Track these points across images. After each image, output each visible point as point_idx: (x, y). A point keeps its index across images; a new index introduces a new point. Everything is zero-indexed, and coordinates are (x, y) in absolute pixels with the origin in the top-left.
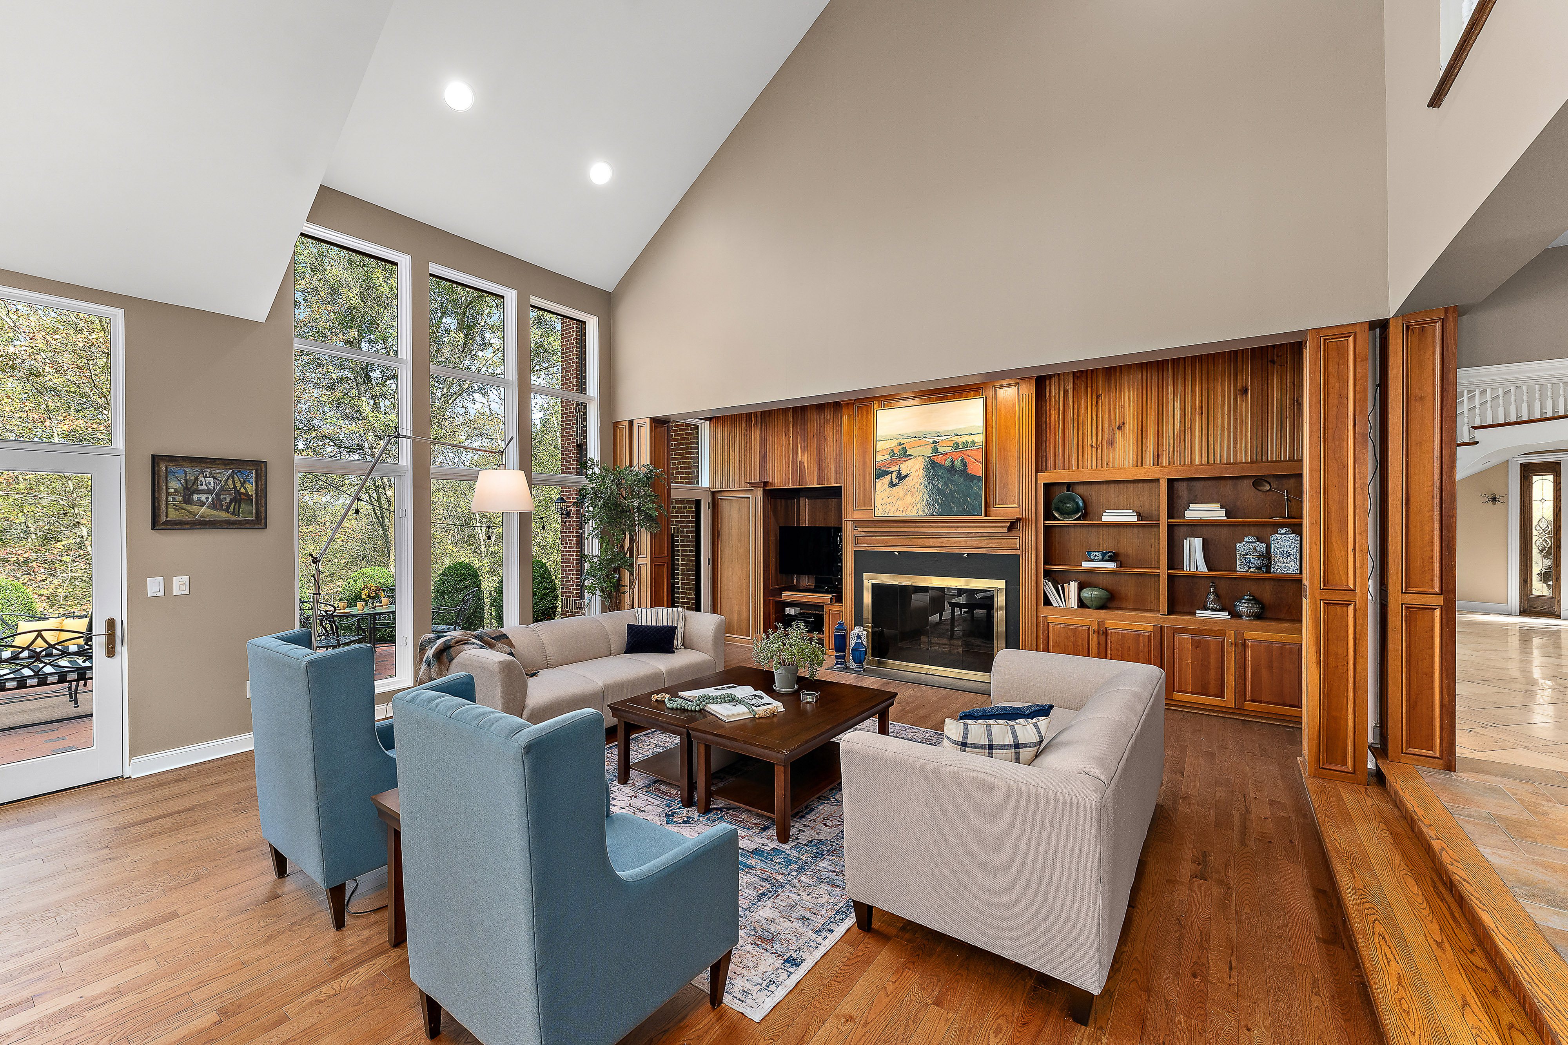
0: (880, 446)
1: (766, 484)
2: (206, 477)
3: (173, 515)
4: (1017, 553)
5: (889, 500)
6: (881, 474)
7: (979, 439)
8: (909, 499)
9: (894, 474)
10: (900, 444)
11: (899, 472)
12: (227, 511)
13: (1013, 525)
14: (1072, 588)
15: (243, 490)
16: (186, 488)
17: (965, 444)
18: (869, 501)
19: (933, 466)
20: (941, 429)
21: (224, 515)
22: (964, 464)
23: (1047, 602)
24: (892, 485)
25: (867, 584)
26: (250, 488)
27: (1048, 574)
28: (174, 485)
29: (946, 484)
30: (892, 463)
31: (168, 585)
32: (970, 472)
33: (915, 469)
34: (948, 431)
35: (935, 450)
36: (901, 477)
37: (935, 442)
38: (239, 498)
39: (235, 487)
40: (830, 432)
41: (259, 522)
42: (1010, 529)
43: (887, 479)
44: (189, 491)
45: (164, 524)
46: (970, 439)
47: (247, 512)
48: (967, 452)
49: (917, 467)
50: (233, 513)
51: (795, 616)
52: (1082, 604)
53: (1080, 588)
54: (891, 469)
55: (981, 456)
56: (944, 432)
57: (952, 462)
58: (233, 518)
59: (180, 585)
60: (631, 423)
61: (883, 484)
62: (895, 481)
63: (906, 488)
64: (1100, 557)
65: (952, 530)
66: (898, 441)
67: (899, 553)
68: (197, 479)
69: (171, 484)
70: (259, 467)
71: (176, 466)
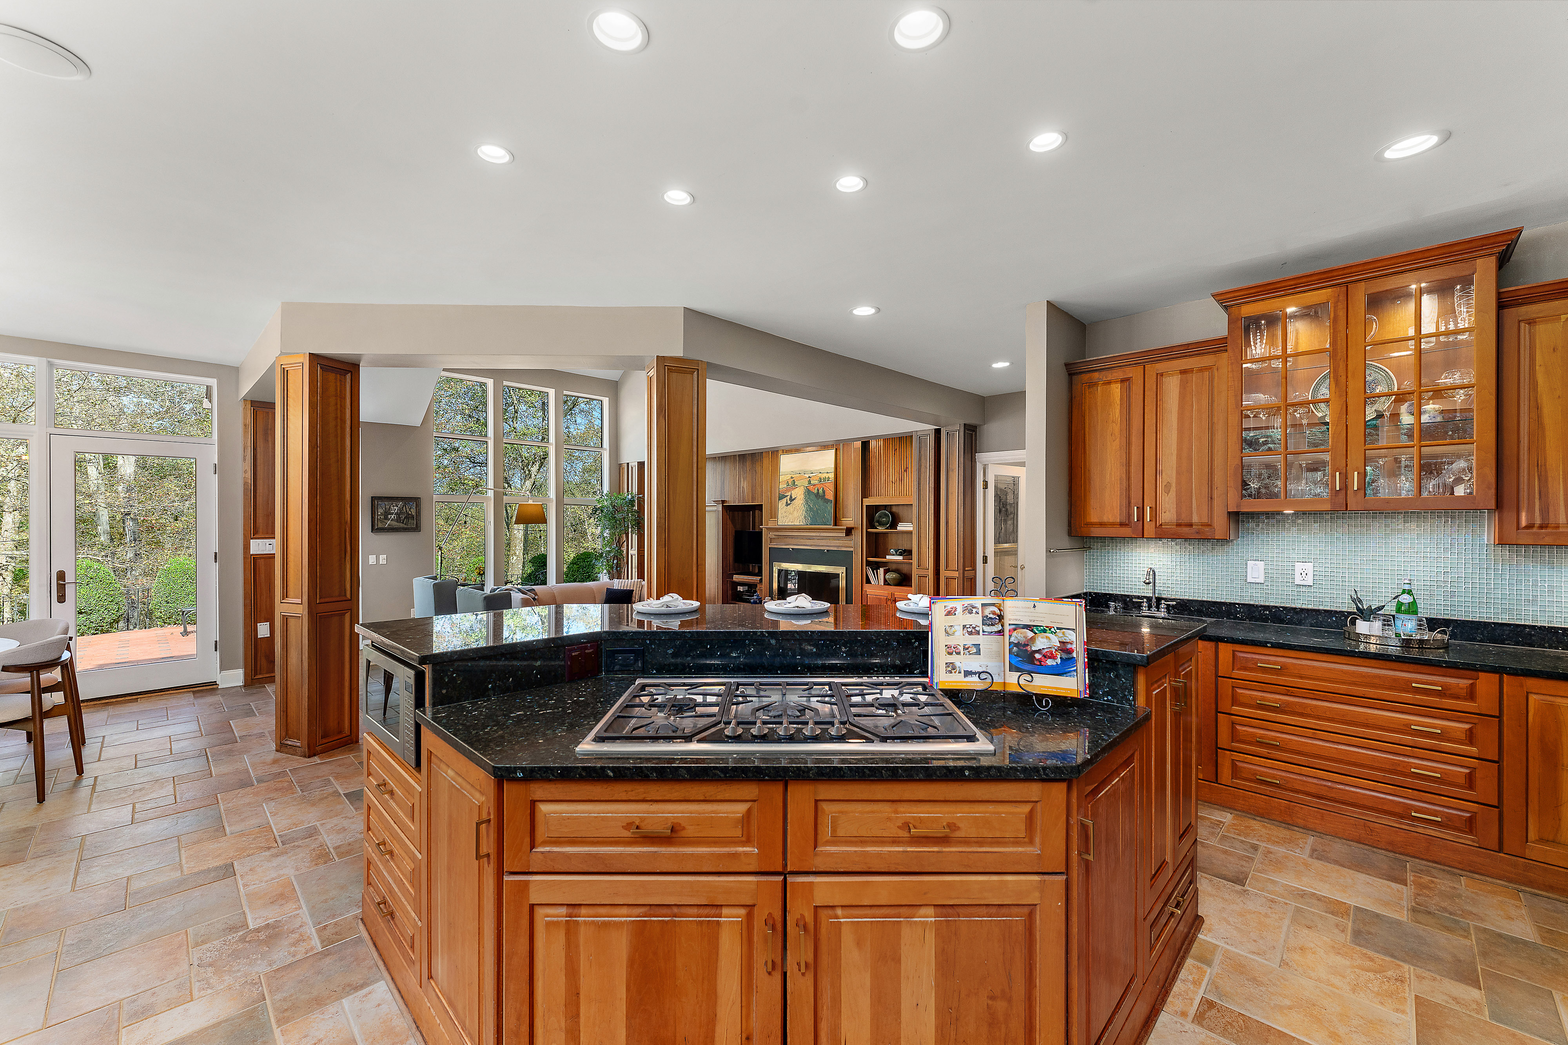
0: (782, 478)
1: (723, 502)
2: (393, 506)
3: (380, 525)
4: (852, 549)
5: (785, 514)
6: (781, 497)
7: (832, 476)
8: (796, 514)
9: (789, 497)
10: (792, 478)
11: (791, 497)
12: (403, 523)
13: (849, 531)
14: (881, 571)
15: (410, 512)
16: (386, 512)
17: (825, 479)
18: (774, 515)
19: (808, 492)
20: (813, 468)
21: (402, 525)
22: (824, 492)
23: (868, 581)
24: (787, 505)
25: (775, 570)
26: (413, 512)
27: (869, 564)
28: (380, 511)
29: (814, 505)
30: (788, 490)
31: (378, 559)
32: (826, 497)
33: (799, 494)
34: (816, 470)
35: (810, 482)
36: (792, 500)
37: (809, 477)
38: (409, 517)
39: (406, 511)
40: (758, 469)
41: (417, 529)
42: (847, 535)
43: (784, 500)
44: (387, 514)
45: (376, 529)
46: (827, 476)
47: (412, 523)
48: (825, 484)
49: (800, 493)
50: (406, 524)
51: (743, 592)
52: (886, 582)
53: (885, 573)
54: (787, 494)
55: (832, 488)
56: (815, 470)
57: (818, 490)
58: (406, 526)
59: (383, 559)
60: (628, 464)
61: (783, 504)
62: (789, 502)
63: (794, 506)
64: (894, 553)
65: (818, 534)
66: (791, 476)
67: (793, 549)
68: (390, 507)
69: (379, 510)
70: (417, 500)
71: (381, 502)
